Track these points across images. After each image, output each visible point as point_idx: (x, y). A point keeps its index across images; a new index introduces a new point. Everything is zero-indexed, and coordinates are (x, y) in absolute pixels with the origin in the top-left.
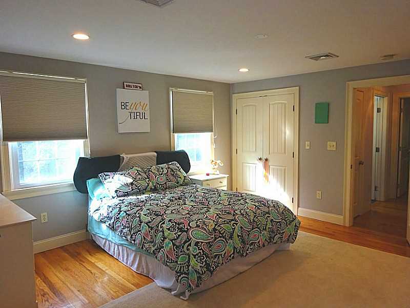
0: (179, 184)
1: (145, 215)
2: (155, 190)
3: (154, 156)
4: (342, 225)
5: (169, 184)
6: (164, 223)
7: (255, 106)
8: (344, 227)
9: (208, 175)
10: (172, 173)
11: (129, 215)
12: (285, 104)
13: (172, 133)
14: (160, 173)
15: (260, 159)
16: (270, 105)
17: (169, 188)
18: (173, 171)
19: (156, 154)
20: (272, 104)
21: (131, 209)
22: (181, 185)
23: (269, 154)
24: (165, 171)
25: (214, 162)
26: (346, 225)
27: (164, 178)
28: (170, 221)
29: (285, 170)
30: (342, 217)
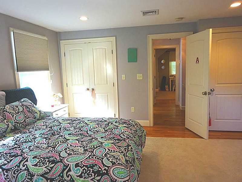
0: (36, 119)
1: (36, 165)
2: (15, 130)
3: (3, 95)
4: (149, 126)
5: (28, 120)
6: (70, 170)
7: (81, 50)
8: (150, 127)
9: (53, 106)
10: (28, 110)
11: (7, 170)
12: (105, 49)
13: (16, 72)
14: (17, 111)
15: (88, 89)
16: (93, 49)
17: (29, 124)
18: (28, 107)
19: (4, 93)
20: (95, 49)
21: (8, 162)
22: (38, 120)
23: (95, 85)
24: (21, 109)
25: (55, 96)
26: (151, 126)
27: (22, 116)
28: (77, 165)
29: (108, 95)
30: (148, 121)
